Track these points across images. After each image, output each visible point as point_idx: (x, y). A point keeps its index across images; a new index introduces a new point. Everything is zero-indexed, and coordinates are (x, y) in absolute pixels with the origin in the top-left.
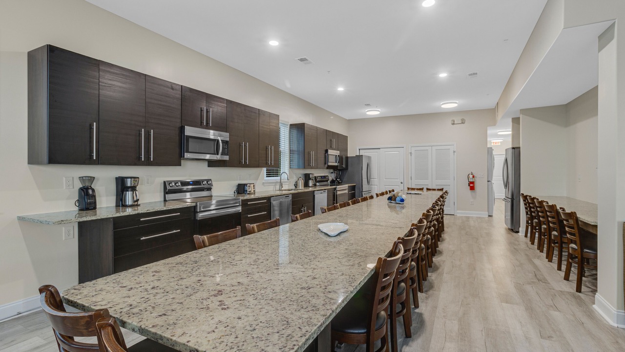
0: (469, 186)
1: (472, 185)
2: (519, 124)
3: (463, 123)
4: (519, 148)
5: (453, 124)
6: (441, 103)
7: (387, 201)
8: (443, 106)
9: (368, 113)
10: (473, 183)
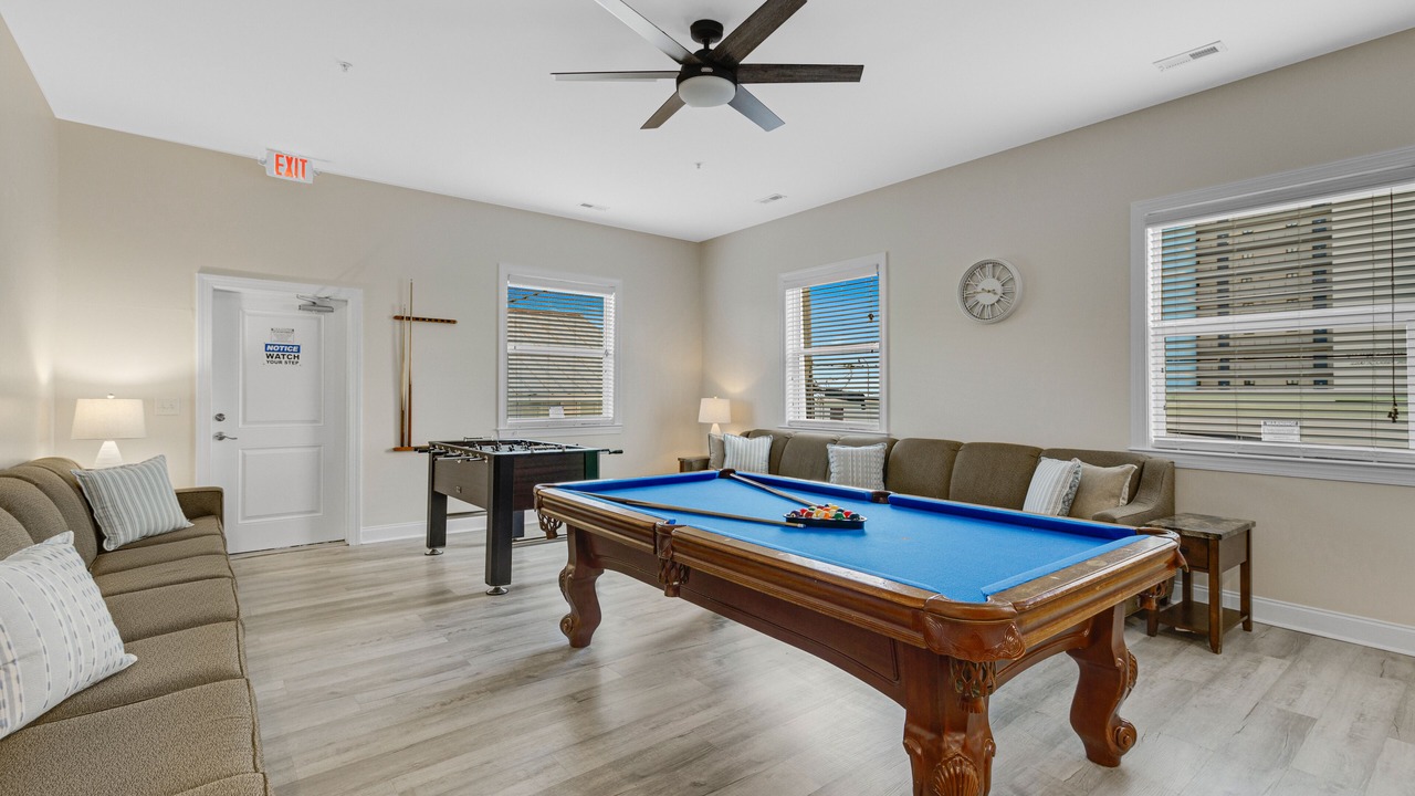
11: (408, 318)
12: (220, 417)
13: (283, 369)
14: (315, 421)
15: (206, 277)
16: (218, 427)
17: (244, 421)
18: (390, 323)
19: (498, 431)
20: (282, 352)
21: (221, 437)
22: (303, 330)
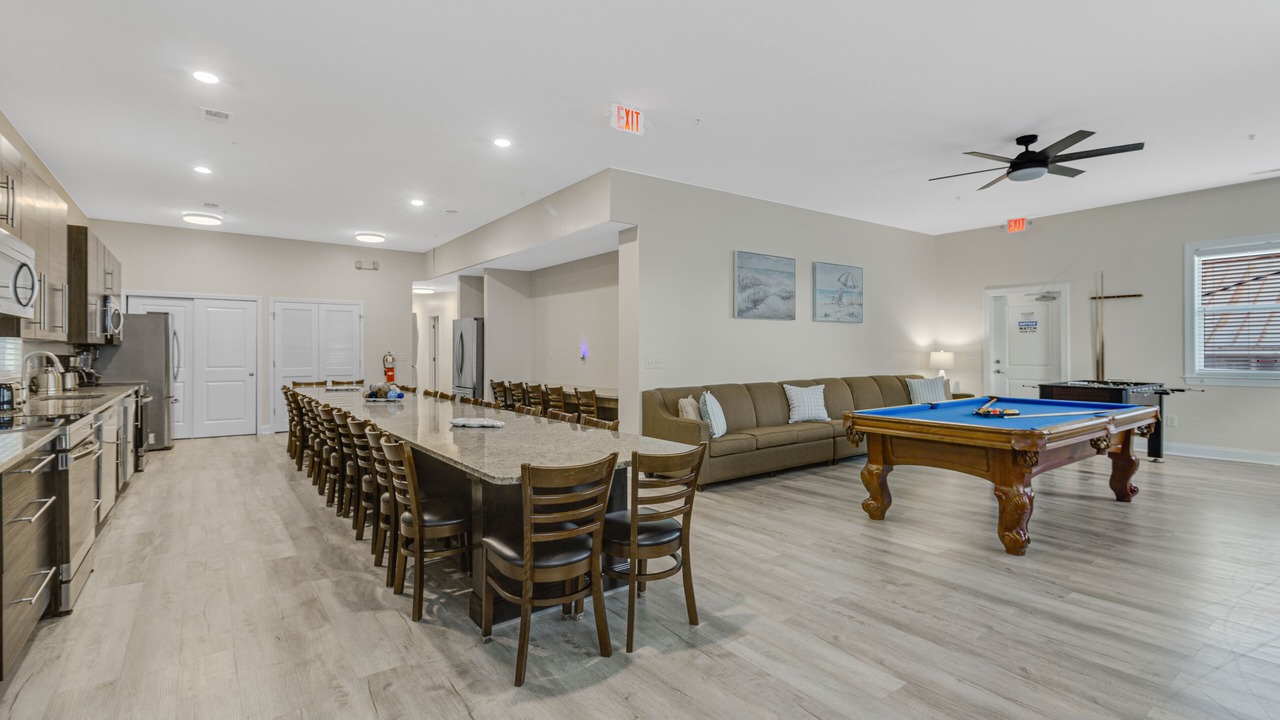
0: (386, 374)
1: (390, 373)
2: (482, 291)
3: (376, 269)
4: (483, 319)
5: (359, 268)
6: (357, 233)
7: (363, 400)
8: (359, 238)
9: (187, 219)
10: (391, 370)
11: (1100, 298)
12: (998, 362)
13: (1029, 335)
14: (1046, 366)
15: (988, 292)
16: (998, 367)
17: (1010, 364)
18: (1089, 302)
19: (1184, 379)
20: (1027, 326)
21: (998, 372)
22: (1039, 311)
